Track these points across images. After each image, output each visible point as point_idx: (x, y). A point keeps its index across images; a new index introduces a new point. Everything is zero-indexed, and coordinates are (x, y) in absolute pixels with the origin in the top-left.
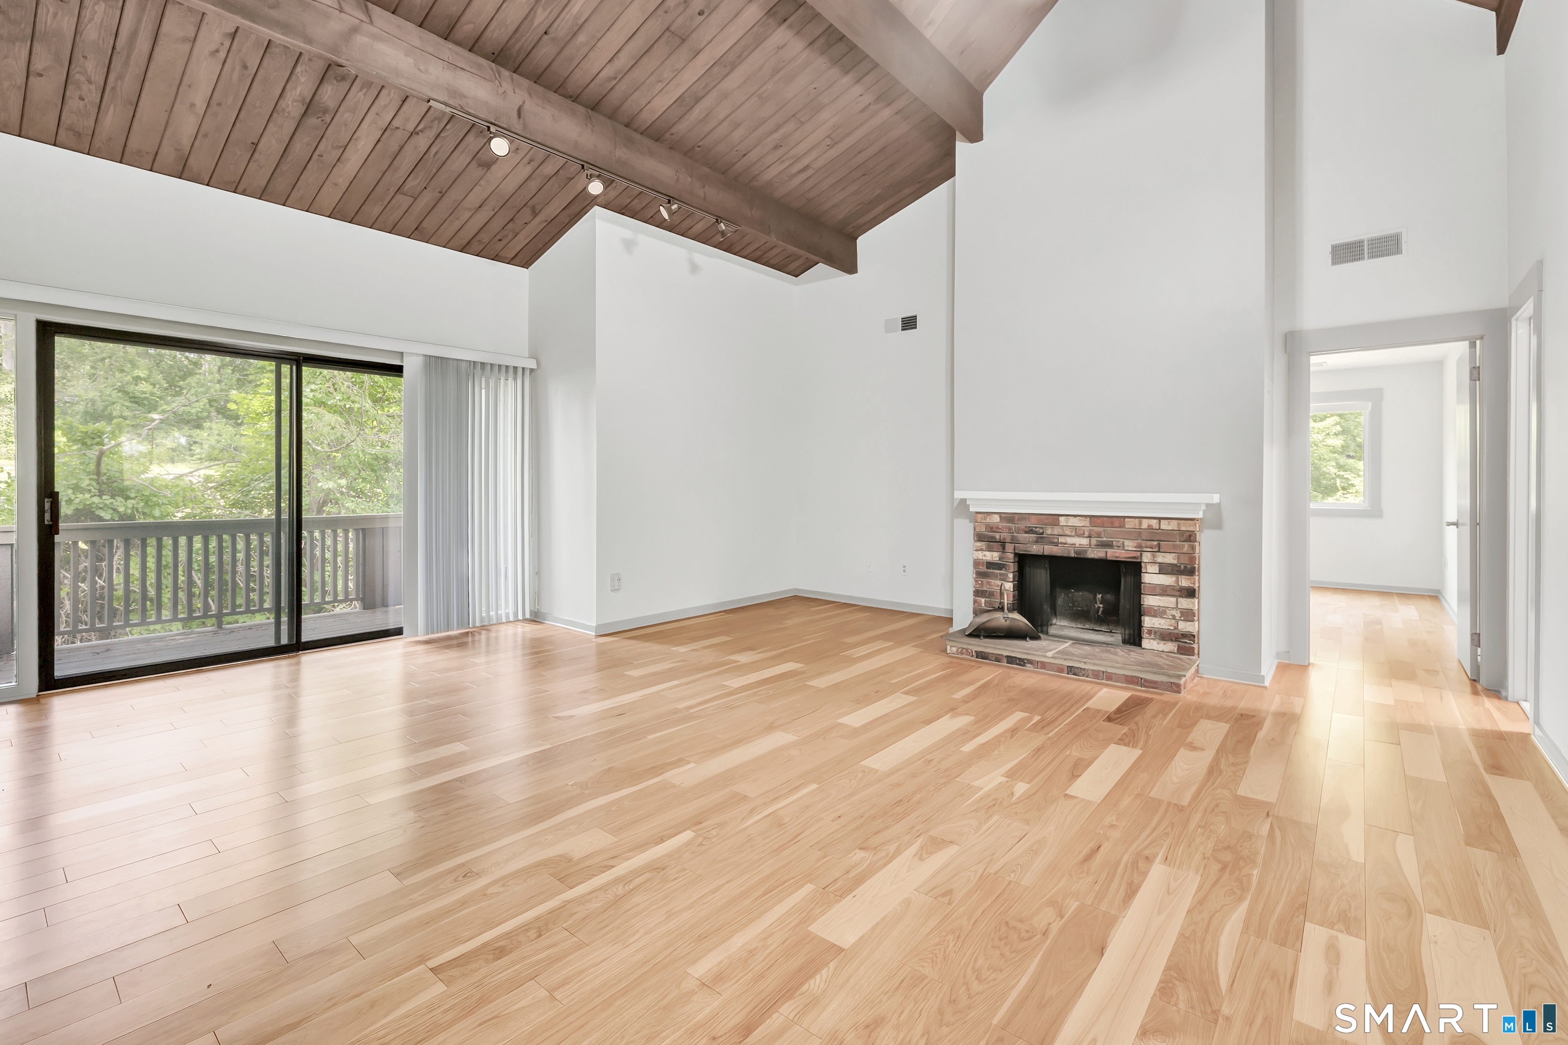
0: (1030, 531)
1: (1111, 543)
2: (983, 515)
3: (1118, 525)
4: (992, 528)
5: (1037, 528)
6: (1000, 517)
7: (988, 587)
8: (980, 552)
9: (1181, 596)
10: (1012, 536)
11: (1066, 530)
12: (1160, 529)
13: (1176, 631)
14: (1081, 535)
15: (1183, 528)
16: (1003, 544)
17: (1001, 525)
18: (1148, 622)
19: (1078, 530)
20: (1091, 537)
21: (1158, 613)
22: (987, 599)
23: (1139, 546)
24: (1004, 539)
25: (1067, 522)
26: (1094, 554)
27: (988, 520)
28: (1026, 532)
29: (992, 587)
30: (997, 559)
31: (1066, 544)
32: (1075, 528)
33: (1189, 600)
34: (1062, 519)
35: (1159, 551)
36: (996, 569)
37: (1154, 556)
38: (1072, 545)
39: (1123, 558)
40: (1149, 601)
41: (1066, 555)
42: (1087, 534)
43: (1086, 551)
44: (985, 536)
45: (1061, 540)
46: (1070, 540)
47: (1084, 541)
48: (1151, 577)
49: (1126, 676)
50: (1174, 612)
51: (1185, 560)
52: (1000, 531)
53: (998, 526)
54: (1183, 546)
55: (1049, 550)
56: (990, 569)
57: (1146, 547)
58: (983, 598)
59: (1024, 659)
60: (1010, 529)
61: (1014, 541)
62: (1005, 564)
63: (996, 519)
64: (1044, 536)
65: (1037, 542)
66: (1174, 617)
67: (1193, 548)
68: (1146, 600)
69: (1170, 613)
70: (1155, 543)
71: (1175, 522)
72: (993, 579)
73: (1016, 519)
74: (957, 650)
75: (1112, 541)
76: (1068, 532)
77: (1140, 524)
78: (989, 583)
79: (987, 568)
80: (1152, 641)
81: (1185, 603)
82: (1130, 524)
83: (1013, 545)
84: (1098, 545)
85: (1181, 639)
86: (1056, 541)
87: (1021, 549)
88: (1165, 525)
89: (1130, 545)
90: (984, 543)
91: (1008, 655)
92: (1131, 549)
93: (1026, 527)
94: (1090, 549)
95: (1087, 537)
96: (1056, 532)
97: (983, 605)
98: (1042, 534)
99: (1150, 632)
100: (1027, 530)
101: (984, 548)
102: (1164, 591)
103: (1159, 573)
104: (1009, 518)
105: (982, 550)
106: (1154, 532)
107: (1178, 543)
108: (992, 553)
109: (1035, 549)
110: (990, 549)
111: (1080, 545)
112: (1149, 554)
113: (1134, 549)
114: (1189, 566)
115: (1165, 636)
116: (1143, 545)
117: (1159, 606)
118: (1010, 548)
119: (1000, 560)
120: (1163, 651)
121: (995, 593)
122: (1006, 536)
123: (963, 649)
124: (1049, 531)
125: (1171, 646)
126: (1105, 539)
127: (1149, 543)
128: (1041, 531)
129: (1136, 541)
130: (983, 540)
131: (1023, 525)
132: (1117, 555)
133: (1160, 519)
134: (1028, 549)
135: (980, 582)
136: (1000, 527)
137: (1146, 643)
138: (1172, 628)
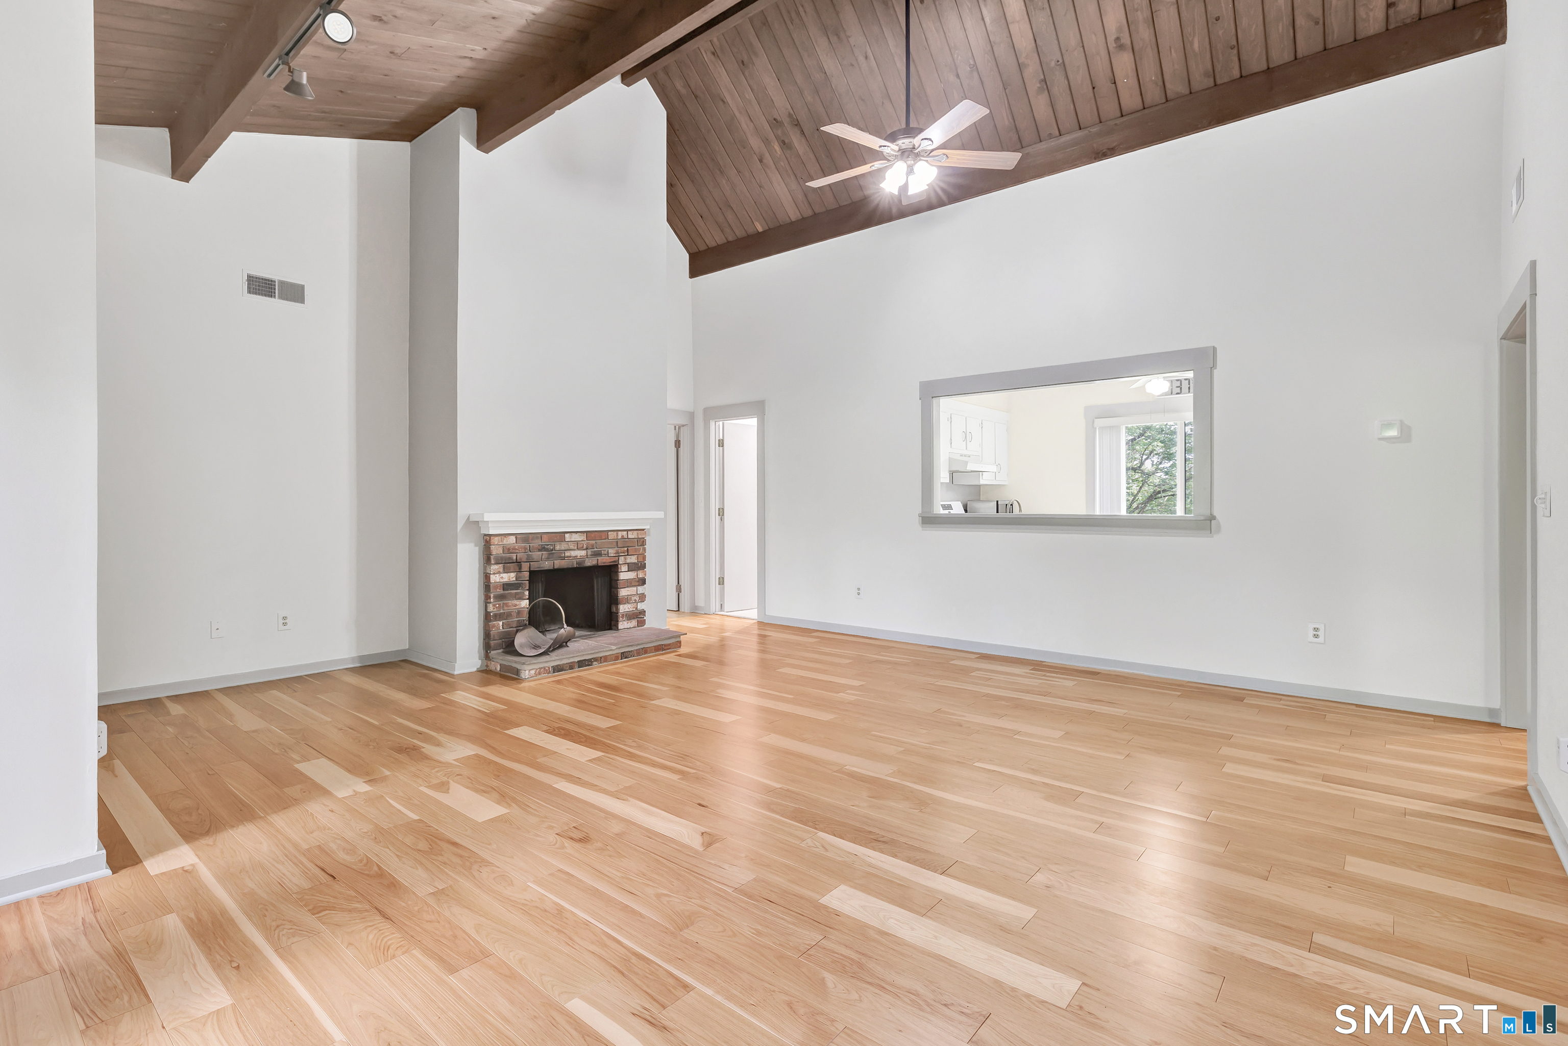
0: (542, 549)
1: (600, 553)
2: (500, 537)
3: (604, 538)
4: (509, 549)
5: (548, 545)
6: (516, 538)
7: (506, 608)
8: (497, 575)
9: (639, 585)
10: (527, 555)
11: (571, 545)
12: (628, 538)
13: (636, 611)
14: (582, 549)
15: (640, 537)
16: (518, 563)
17: (517, 545)
18: (623, 608)
19: (579, 544)
20: (587, 549)
21: (627, 600)
22: (504, 621)
23: (617, 552)
24: (520, 559)
25: (571, 538)
26: (589, 562)
27: (505, 542)
28: (540, 550)
29: (509, 608)
30: (514, 579)
31: (571, 557)
32: (577, 542)
33: (643, 587)
34: (567, 535)
35: (628, 555)
36: (513, 590)
37: (625, 559)
38: (575, 557)
39: (608, 563)
40: (623, 592)
41: (570, 567)
42: (585, 547)
43: (585, 561)
44: (502, 558)
45: (567, 554)
46: (573, 553)
47: (583, 553)
48: (625, 575)
49: (655, 646)
50: (635, 598)
51: (641, 559)
52: (517, 551)
53: (515, 546)
54: (640, 548)
55: (558, 564)
56: (508, 590)
57: (621, 553)
58: (500, 620)
59: (591, 659)
60: (525, 549)
61: (529, 561)
62: (522, 583)
63: (512, 540)
64: (553, 552)
65: (548, 559)
66: (635, 600)
67: (644, 550)
68: (621, 592)
69: (633, 598)
70: (626, 549)
71: (636, 532)
72: (510, 600)
73: (530, 538)
74: (536, 672)
75: (601, 551)
76: (572, 547)
77: (617, 535)
78: (507, 605)
79: (504, 590)
80: (624, 622)
81: (641, 589)
82: (612, 536)
83: (529, 563)
84: (592, 555)
85: (639, 615)
86: (563, 555)
87: (535, 566)
88: (631, 535)
89: (612, 552)
90: (501, 565)
91: (579, 660)
92: (612, 555)
93: (539, 545)
94: (587, 559)
95: (584, 550)
96: (563, 548)
97: (501, 628)
98: (552, 550)
99: (623, 615)
100: (540, 548)
101: (501, 570)
102: (629, 583)
103: (628, 571)
104: (525, 538)
105: (499, 573)
106: (624, 541)
107: (637, 547)
108: (509, 574)
109: (547, 565)
110: (506, 571)
111: (580, 556)
112: (622, 558)
113: (614, 555)
114: (643, 563)
115: (630, 616)
116: (620, 551)
117: (628, 595)
118: (525, 566)
119: (516, 580)
120: (630, 628)
121: (512, 613)
122: (522, 556)
123: (540, 668)
124: (558, 548)
125: (634, 623)
126: (596, 549)
127: (622, 549)
128: (552, 548)
129: (615, 549)
130: (500, 562)
131: (536, 543)
132: (604, 561)
133: (627, 531)
134: (541, 566)
135: (498, 606)
136: (517, 547)
137: (621, 626)
138: (634, 609)
